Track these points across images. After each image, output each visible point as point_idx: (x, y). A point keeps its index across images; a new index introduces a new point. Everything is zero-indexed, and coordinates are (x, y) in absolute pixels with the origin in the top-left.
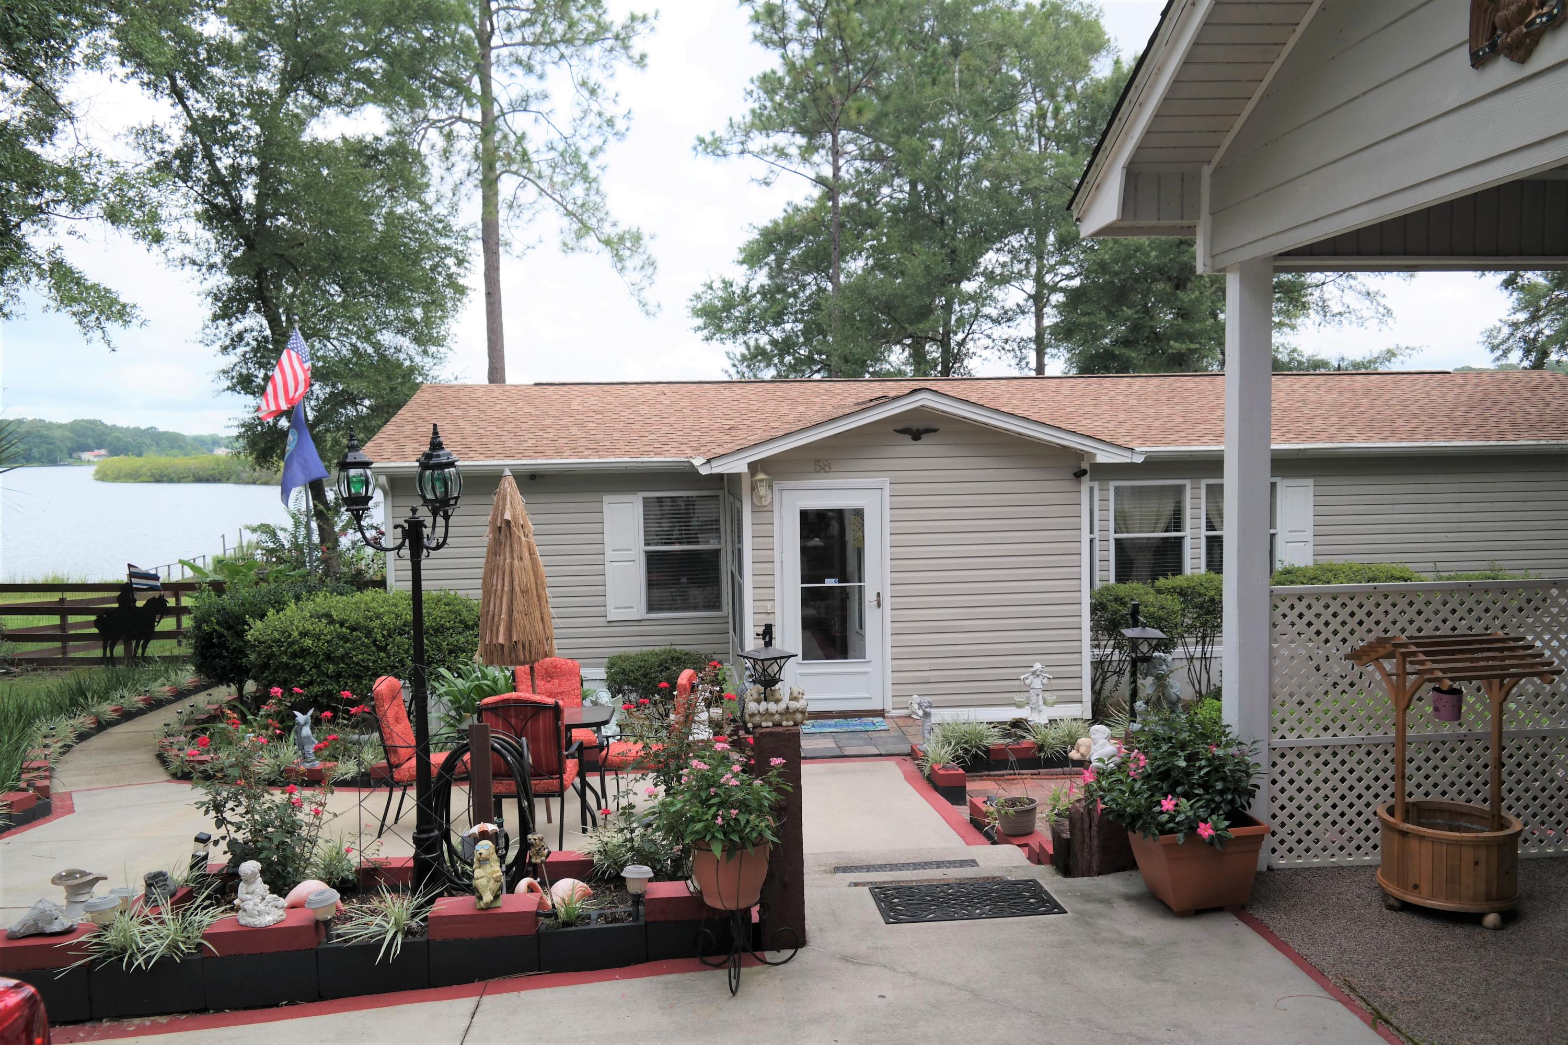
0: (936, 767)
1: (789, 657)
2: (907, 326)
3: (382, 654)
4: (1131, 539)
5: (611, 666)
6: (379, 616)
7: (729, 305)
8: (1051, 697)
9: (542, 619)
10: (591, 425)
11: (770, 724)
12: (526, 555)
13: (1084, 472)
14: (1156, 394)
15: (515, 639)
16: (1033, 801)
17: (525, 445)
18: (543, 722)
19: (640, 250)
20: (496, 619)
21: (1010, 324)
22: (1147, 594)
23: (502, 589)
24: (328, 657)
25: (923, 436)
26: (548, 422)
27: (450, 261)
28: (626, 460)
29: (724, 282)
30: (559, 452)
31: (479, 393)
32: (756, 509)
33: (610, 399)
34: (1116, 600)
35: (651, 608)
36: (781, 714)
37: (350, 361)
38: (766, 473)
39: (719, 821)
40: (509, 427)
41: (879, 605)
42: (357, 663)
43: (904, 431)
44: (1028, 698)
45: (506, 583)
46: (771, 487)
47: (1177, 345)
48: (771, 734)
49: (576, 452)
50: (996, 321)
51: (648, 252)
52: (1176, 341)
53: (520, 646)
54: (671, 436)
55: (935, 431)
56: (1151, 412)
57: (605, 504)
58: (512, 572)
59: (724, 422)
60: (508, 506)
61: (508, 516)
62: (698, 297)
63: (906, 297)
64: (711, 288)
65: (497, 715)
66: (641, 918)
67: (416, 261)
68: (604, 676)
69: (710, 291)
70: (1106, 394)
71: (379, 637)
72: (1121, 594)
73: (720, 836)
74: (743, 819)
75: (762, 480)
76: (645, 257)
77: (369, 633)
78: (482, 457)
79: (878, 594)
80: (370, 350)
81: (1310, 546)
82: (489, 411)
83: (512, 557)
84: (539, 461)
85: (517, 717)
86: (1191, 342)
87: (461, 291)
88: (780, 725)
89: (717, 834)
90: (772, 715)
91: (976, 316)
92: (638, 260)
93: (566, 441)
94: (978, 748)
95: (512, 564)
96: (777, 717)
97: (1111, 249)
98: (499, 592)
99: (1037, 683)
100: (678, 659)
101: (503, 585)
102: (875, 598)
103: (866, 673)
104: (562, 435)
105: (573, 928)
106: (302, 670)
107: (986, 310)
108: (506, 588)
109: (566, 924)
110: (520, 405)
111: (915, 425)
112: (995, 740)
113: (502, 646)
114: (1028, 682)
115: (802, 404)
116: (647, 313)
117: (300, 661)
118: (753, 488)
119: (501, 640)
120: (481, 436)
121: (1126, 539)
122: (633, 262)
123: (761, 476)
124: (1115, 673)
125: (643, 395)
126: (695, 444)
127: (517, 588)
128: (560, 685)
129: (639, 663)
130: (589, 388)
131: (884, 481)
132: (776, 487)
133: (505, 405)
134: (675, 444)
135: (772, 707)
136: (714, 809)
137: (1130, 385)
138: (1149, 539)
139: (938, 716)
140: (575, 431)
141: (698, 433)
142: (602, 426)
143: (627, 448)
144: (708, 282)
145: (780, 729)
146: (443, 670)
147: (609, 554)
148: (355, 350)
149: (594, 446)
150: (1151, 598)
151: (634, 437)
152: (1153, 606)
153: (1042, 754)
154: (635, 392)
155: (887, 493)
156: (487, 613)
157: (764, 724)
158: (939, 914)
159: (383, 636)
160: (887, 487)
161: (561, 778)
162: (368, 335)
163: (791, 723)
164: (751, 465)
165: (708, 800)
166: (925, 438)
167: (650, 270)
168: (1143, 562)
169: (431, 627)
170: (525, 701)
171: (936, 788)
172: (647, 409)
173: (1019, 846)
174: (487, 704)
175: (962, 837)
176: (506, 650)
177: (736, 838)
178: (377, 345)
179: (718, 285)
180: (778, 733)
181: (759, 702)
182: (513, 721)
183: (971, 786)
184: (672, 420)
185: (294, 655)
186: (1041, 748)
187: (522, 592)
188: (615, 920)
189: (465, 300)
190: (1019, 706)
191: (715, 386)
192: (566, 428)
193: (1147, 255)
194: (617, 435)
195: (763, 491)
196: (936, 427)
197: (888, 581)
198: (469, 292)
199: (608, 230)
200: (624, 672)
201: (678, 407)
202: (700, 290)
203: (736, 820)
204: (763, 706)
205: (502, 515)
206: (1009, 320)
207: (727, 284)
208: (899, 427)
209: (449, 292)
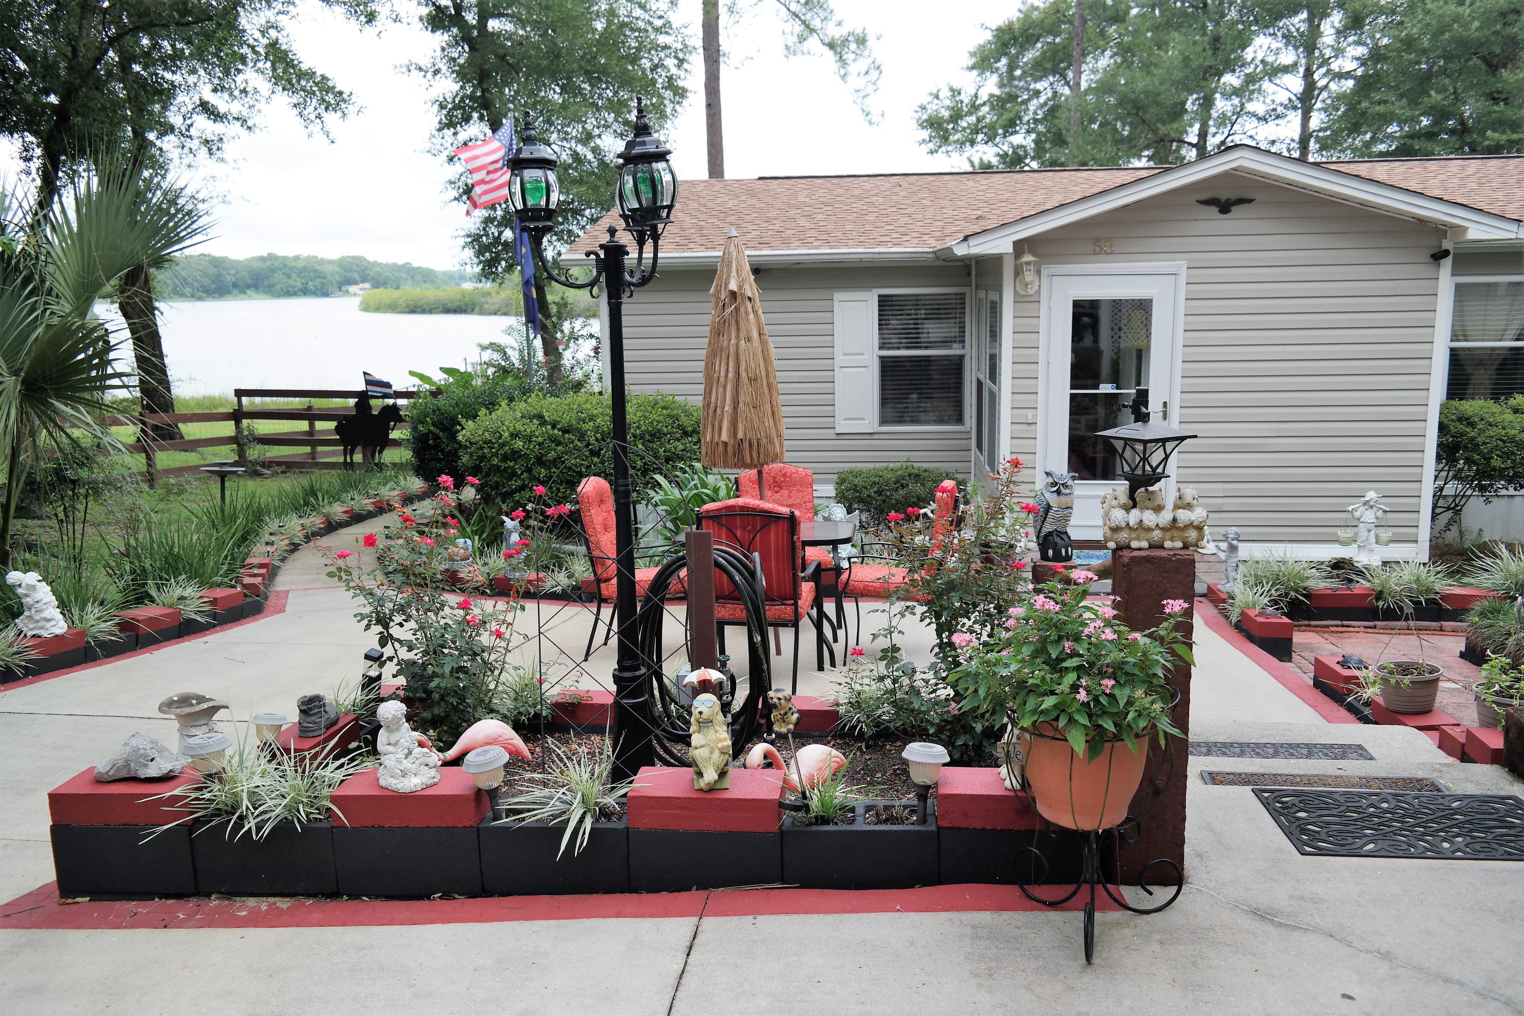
0: (1252, 613)
1: (1182, 439)
2: (1159, 125)
3: (596, 459)
4: (1469, 349)
5: (842, 481)
6: (592, 418)
7: (956, 116)
8: (1385, 534)
9: (773, 413)
10: (820, 216)
11: (1145, 544)
12: (755, 334)
13: (1446, 253)
14: (1501, 176)
15: (740, 435)
16: (1433, 670)
17: (749, 236)
18: (774, 535)
19: (866, 53)
20: (719, 412)
21: (1279, 121)
22: (1502, 413)
23: (726, 376)
24: (540, 461)
26: (773, 214)
27: (670, 62)
28: (860, 250)
29: (952, 90)
30: (786, 243)
31: (699, 188)
32: (1019, 300)
33: (840, 191)
34: (1460, 420)
35: (884, 421)
36: (1164, 529)
37: (570, 166)
38: (1034, 255)
39: (1082, 696)
40: (732, 219)
41: (1165, 417)
42: (570, 468)
43: (1208, 202)
44: (1356, 534)
45: (731, 369)
46: (1039, 272)
47: (1496, 135)
48: (1148, 559)
49: (804, 243)
50: (1263, 119)
51: (873, 55)
52: (1494, 130)
53: (746, 445)
54: (910, 227)
55: (1249, 201)
56: (1500, 195)
57: (836, 303)
58: (737, 355)
59: (970, 212)
60: (734, 273)
61: (733, 286)
62: (923, 108)
63: (1159, 94)
64: (937, 97)
65: (720, 524)
66: (930, 820)
67: (634, 59)
68: (833, 494)
69: (936, 101)
70: (1434, 178)
71: (592, 440)
72: (1470, 413)
73: (1083, 720)
74: (1122, 695)
75: (1029, 263)
76: (870, 60)
77: (582, 436)
78: (702, 248)
79: (1165, 404)
80: (590, 156)
82: (710, 205)
83: (738, 337)
84: (764, 252)
85: (743, 528)
86: (1513, 132)
87: (680, 93)
88: (1161, 547)
89: (1077, 717)
90: (1149, 530)
91: (1239, 115)
92: (862, 64)
93: (793, 232)
94: (1296, 591)
95: (737, 345)
96: (1157, 535)
97: (1420, 22)
98: (722, 379)
99: (1369, 516)
100: (917, 476)
101: (727, 370)
102: (1161, 408)
104: (789, 226)
105: (830, 828)
106: (513, 475)
107: (1250, 107)
108: (731, 375)
109: (823, 820)
110: (743, 198)
112: (1319, 583)
113: (726, 444)
114: (1357, 514)
115: (1058, 192)
116: (870, 123)
117: (511, 464)
118: (1018, 273)
119: (724, 437)
120: (701, 228)
121: (1463, 349)
122: (856, 67)
123: (1028, 258)
124: (1448, 509)
125: (877, 187)
126: (939, 234)
127: (743, 374)
128: (790, 497)
129: (872, 479)
130: (817, 181)
131: (1180, 265)
132: (1044, 273)
133: (726, 198)
134: (916, 235)
135: (1149, 517)
136: (1071, 678)
137: (1463, 168)
138: (1493, 349)
139: (1245, 551)
140: (802, 222)
141: (940, 223)
142: (833, 218)
143: (862, 239)
144: (935, 91)
145: (1164, 554)
146: (658, 477)
147: (840, 360)
148: (576, 156)
149: (825, 237)
150: (1509, 416)
151: (868, 227)
152: (1513, 428)
153: (1381, 603)
154: (868, 184)
155: (1183, 279)
156: (709, 405)
157: (1134, 544)
158: (1382, 844)
159: (597, 440)
160: (1184, 272)
161: (796, 605)
162: (587, 138)
163: (1179, 544)
164: (1016, 243)
165: (1059, 660)
166: (1236, 211)
167: (874, 75)
168: (1483, 377)
169: (647, 431)
170: (753, 509)
171: (1251, 638)
172: (881, 200)
173: (1420, 728)
174: (708, 512)
175: (1314, 707)
176: (730, 449)
177: (1109, 725)
178: (596, 150)
179: (945, 93)
180: (1160, 558)
181: (1127, 509)
182: (739, 533)
183: (1299, 638)
184: (910, 210)
185: (505, 458)
186: (1379, 595)
187: (750, 379)
188: (891, 819)
189: (685, 102)
190: (1345, 543)
191: (956, 177)
192: (794, 219)
193: (1465, 25)
194: (849, 227)
195: (1029, 276)
197: (1178, 389)
198: (688, 94)
199: (833, 32)
200: (855, 488)
201: (916, 198)
202: (925, 99)
203: (1111, 696)
204: (1134, 516)
205: (726, 285)
206: (1278, 117)
207: (955, 92)
209: (668, 94)
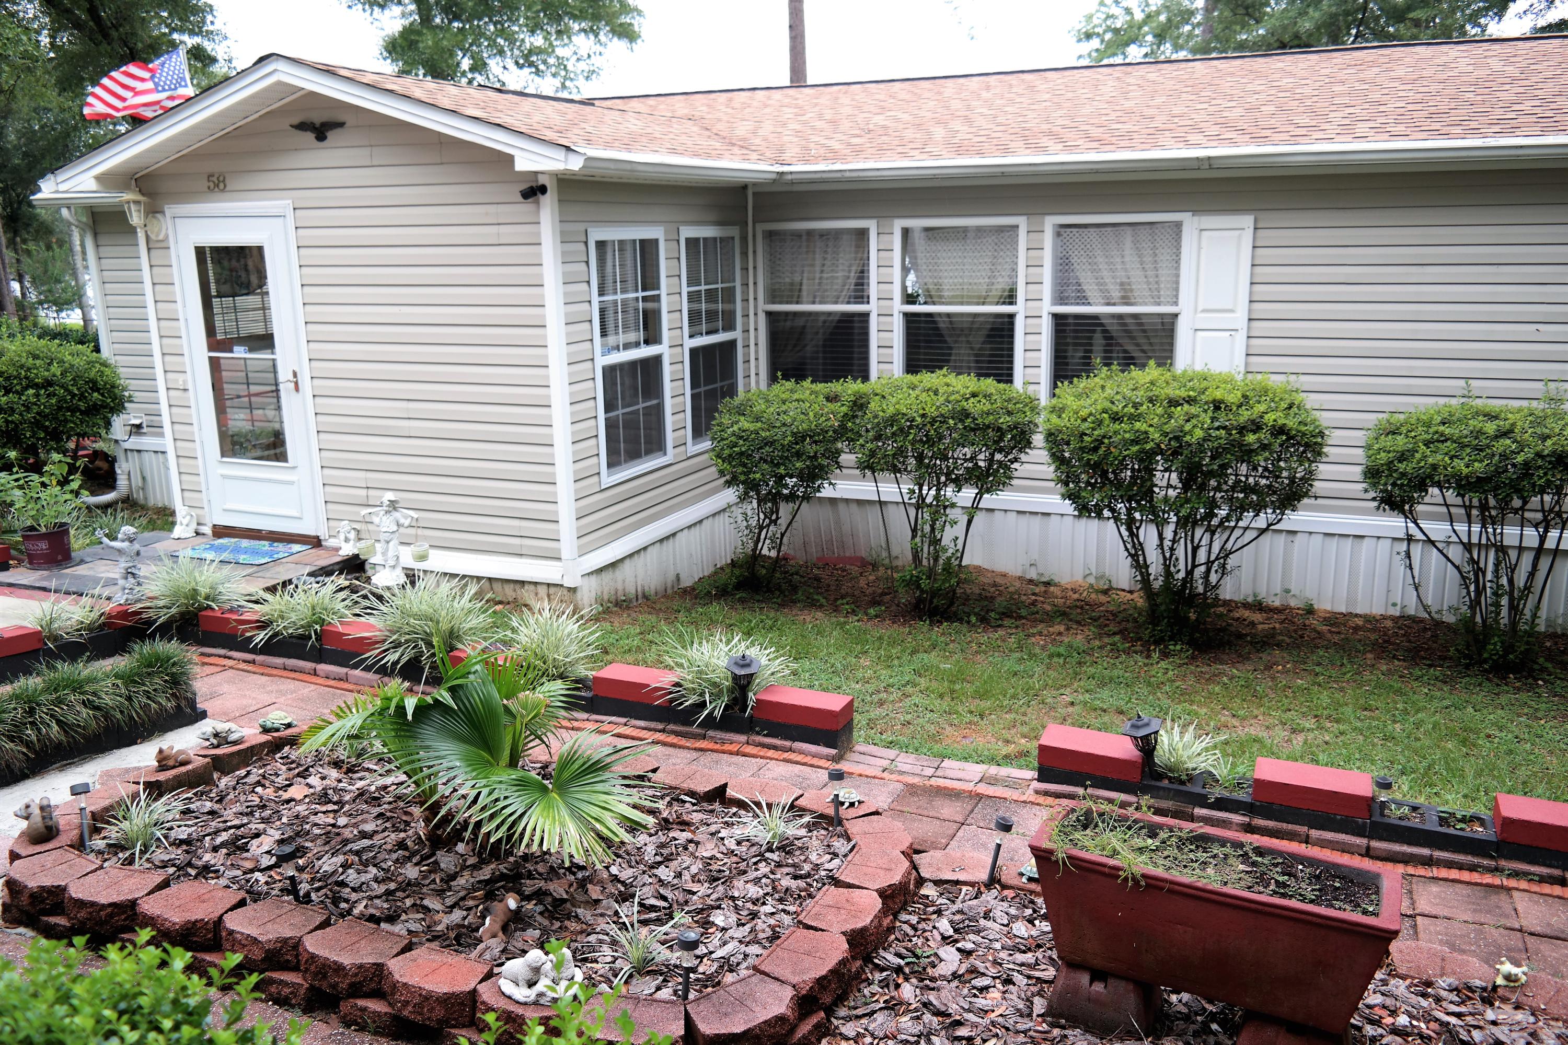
13: (540, 190)
25: (331, 135)
32: (153, 246)
41: (297, 389)
43: (302, 126)
55: (341, 125)
75: (132, 202)
79: (295, 374)
81: (1241, 337)
102: (291, 377)
103: (291, 483)
111: (317, 118)
123: (129, 196)
131: (283, 204)
155: (291, 222)
160: (290, 213)
195: (139, 218)
196: (340, 117)
197: (305, 356)
208: (296, 121)
